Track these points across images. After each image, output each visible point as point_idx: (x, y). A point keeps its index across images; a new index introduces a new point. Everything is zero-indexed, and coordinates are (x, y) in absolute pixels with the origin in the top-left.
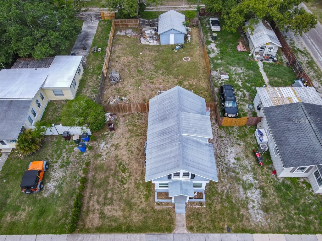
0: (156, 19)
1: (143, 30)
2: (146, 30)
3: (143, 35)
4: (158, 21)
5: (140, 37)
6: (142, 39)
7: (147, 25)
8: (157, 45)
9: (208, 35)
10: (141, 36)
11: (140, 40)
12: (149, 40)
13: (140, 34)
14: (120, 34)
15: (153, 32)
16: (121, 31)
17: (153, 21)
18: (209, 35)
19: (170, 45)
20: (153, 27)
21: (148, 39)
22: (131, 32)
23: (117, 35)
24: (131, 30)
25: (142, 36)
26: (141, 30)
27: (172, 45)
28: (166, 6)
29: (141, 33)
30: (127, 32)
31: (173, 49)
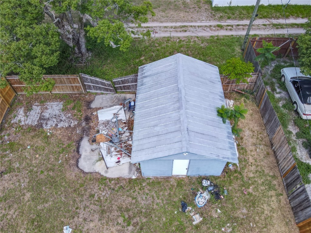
0: (131, 77)
1: (93, 106)
2: (104, 104)
3: (90, 128)
4: (136, 81)
5: (81, 139)
6: (85, 145)
7: (107, 90)
8: (130, 180)
9: (290, 133)
10: (83, 130)
11: (78, 152)
12: (104, 153)
13: (84, 124)
14: (23, 119)
15: (123, 116)
16: (29, 109)
17: (123, 82)
18: (294, 132)
19: (173, 182)
20: (123, 95)
21: (104, 146)
22: (57, 112)
23: (11, 126)
24: (61, 105)
25: (86, 131)
26: (89, 103)
27: (180, 182)
28: (162, 22)
29: (87, 119)
30: (46, 115)
31: (184, 206)
